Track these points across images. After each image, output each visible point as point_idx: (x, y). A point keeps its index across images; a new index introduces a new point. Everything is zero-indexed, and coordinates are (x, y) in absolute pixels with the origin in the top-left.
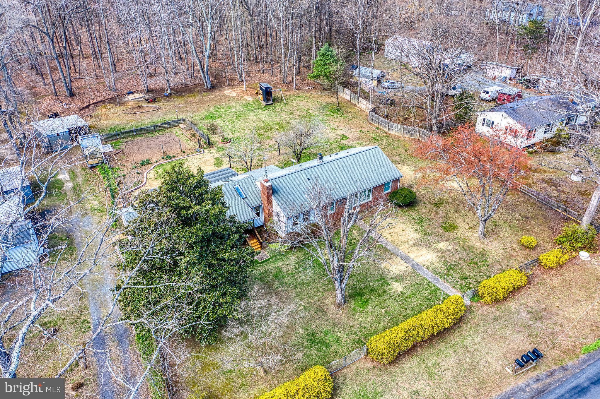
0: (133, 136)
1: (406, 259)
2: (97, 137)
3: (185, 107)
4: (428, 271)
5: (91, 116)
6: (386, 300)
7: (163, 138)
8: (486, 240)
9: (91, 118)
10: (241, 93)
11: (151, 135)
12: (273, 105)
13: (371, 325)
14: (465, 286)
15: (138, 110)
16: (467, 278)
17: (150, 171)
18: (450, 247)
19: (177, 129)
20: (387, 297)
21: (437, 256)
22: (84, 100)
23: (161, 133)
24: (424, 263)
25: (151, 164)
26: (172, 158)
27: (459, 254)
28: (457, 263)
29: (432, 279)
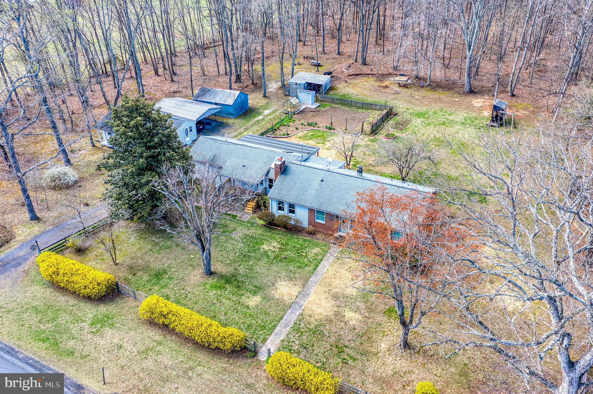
1: (303, 295)
2: (310, 94)
3: (418, 100)
4: (297, 316)
5: (347, 81)
6: (230, 299)
7: (358, 114)
8: (399, 352)
9: (346, 83)
10: (486, 106)
11: (355, 110)
16: (306, 349)
17: (305, 131)
18: (353, 323)
19: (378, 112)
20: (234, 298)
21: (327, 316)
22: (366, 69)
23: (364, 111)
24: (307, 309)
25: (314, 126)
26: (332, 129)
27: (347, 333)
28: (328, 335)
29: (285, 322)
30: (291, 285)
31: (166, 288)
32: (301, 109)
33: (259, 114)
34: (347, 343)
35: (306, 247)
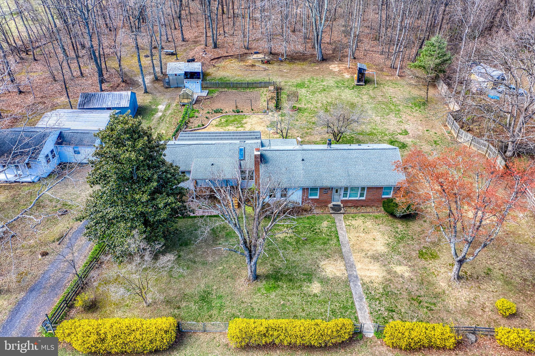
0: (229, 87)
1: (350, 266)
2: (198, 82)
3: (287, 73)
4: (361, 286)
5: (214, 66)
6: (294, 294)
7: (249, 94)
8: (457, 284)
9: (214, 67)
10: (343, 70)
11: (242, 90)
12: (364, 86)
13: (259, 309)
14: (384, 318)
15: (250, 68)
16: (394, 312)
17: (216, 119)
18: (406, 275)
19: (265, 89)
20: (296, 292)
21: (384, 277)
22: (221, 52)
23: (251, 90)
24: (364, 278)
25: (222, 113)
26: (240, 112)
27: (410, 285)
28: (398, 293)
29: (357, 296)
30: (332, 262)
31: (225, 308)
32: (195, 99)
33: (156, 111)
34: (418, 293)
35: (315, 224)
